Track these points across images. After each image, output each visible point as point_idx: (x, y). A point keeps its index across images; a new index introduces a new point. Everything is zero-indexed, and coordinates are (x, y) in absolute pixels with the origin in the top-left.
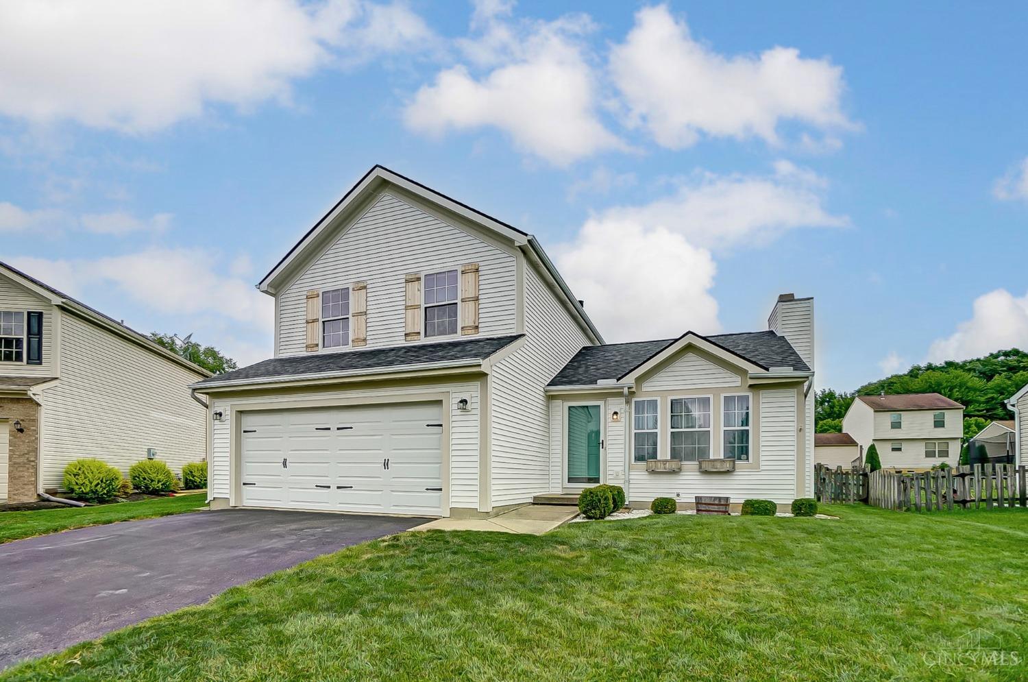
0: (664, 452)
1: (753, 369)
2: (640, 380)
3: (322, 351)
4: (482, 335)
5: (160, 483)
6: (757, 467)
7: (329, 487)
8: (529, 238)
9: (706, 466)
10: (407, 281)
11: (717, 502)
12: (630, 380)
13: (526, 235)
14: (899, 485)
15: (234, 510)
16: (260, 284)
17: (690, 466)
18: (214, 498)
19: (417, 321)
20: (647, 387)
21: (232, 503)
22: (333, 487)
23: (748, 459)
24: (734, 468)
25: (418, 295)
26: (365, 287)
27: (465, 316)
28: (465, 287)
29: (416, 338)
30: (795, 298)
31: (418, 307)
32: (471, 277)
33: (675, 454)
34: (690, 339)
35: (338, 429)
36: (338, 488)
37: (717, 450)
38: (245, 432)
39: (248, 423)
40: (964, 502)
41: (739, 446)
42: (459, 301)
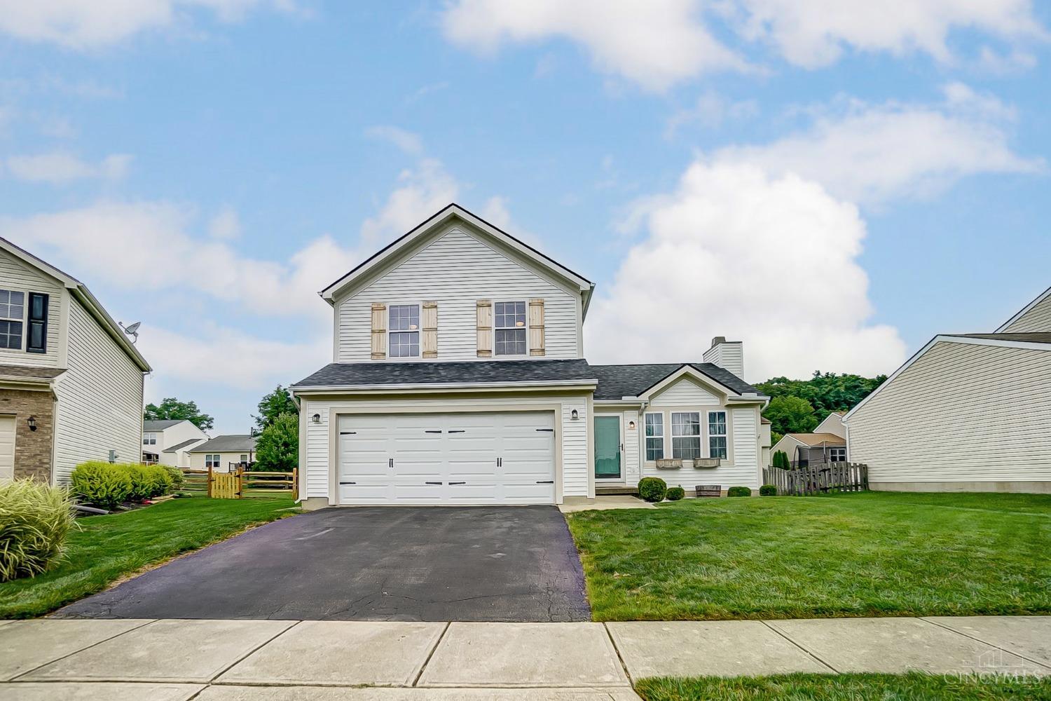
0: (668, 452)
1: (730, 393)
2: (651, 397)
3: (388, 360)
4: (548, 357)
5: (144, 489)
6: (732, 464)
7: (441, 483)
8: (592, 285)
9: (700, 464)
10: (478, 306)
11: (715, 489)
12: (644, 397)
13: (589, 283)
14: (788, 478)
15: (333, 509)
16: (323, 291)
17: (688, 463)
18: (308, 498)
19: (489, 341)
20: (654, 403)
21: (332, 502)
22: (445, 484)
23: (726, 458)
24: (719, 464)
25: (489, 318)
26: (436, 307)
27: (532, 340)
28: (532, 315)
29: (487, 355)
30: (727, 341)
31: (489, 328)
32: (537, 309)
33: (676, 455)
34: (687, 369)
35: (450, 432)
36: (450, 484)
37: (705, 452)
38: (342, 433)
39: (346, 424)
40: (826, 489)
41: (719, 449)
42: (527, 327)
